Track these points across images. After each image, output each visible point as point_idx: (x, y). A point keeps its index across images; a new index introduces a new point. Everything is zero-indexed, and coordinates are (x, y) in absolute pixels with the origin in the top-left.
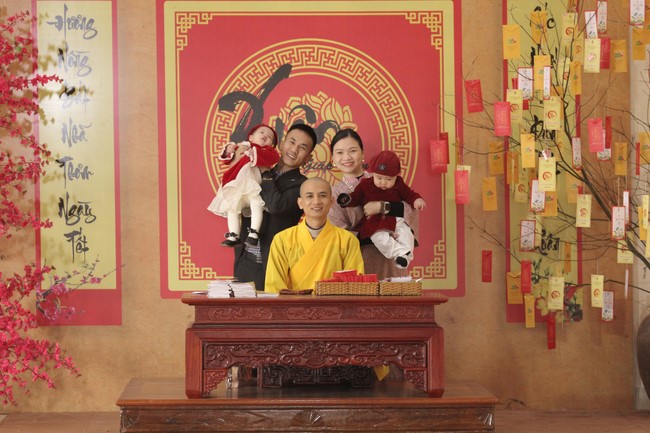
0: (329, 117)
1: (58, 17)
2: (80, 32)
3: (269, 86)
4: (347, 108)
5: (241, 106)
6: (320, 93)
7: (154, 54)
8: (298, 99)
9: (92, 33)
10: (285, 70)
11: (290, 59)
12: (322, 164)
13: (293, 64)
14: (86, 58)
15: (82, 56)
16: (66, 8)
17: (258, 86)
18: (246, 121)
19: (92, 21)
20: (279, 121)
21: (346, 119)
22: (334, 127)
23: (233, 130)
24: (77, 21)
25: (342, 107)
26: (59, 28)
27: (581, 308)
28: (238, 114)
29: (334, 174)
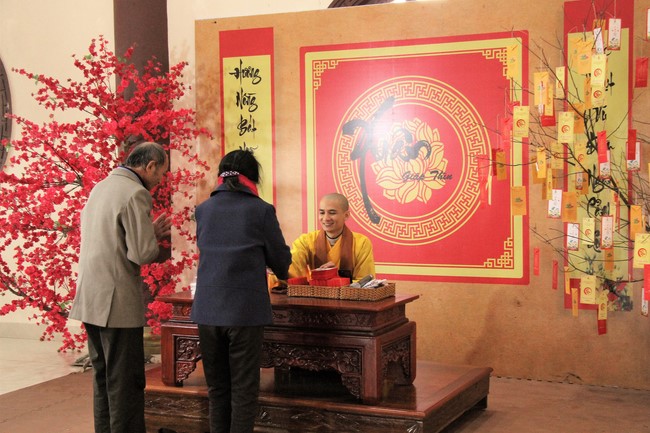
0: (423, 138)
1: (236, 69)
2: (250, 79)
3: (378, 115)
4: (436, 130)
5: (359, 130)
6: (416, 119)
7: (299, 94)
8: (399, 124)
9: (257, 79)
10: (389, 101)
11: (394, 92)
12: (417, 175)
13: (396, 97)
14: (254, 98)
15: (252, 97)
16: (241, 63)
17: (371, 115)
18: (361, 143)
19: (258, 71)
20: (385, 142)
21: (436, 139)
22: (426, 146)
23: (353, 149)
24: (248, 71)
25: (432, 130)
26: (237, 77)
27: (631, 299)
29: (426, 183)
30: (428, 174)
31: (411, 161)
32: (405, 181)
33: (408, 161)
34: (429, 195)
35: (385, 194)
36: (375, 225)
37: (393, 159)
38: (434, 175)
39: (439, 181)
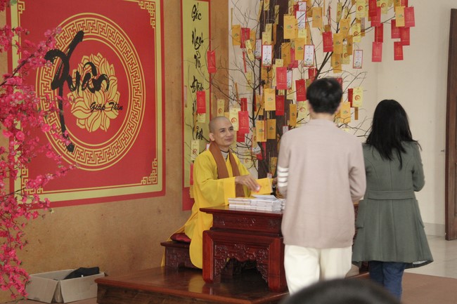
0: (103, 72)
3: (72, 47)
4: (112, 66)
5: (57, 60)
6: (99, 54)
7: (4, 15)
8: (87, 57)
10: (80, 35)
11: (83, 27)
12: (100, 106)
13: (84, 31)
17: (66, 46)
18: (59, 73)
20: (77, 73)
21: (112, 73)
22: (106, 79)
23: (53, 79)
25: (110, 65)
28: (55, 66)
29: (107, 113)
30: (107, 105)
31: (96, 92)
32: (92, 111)
33: (94, 92)
34: (108, 124)
35: (78, 124)
36: (70, 153)
37: (83, 90)
38: (111, 105)
39: (114, 111)
